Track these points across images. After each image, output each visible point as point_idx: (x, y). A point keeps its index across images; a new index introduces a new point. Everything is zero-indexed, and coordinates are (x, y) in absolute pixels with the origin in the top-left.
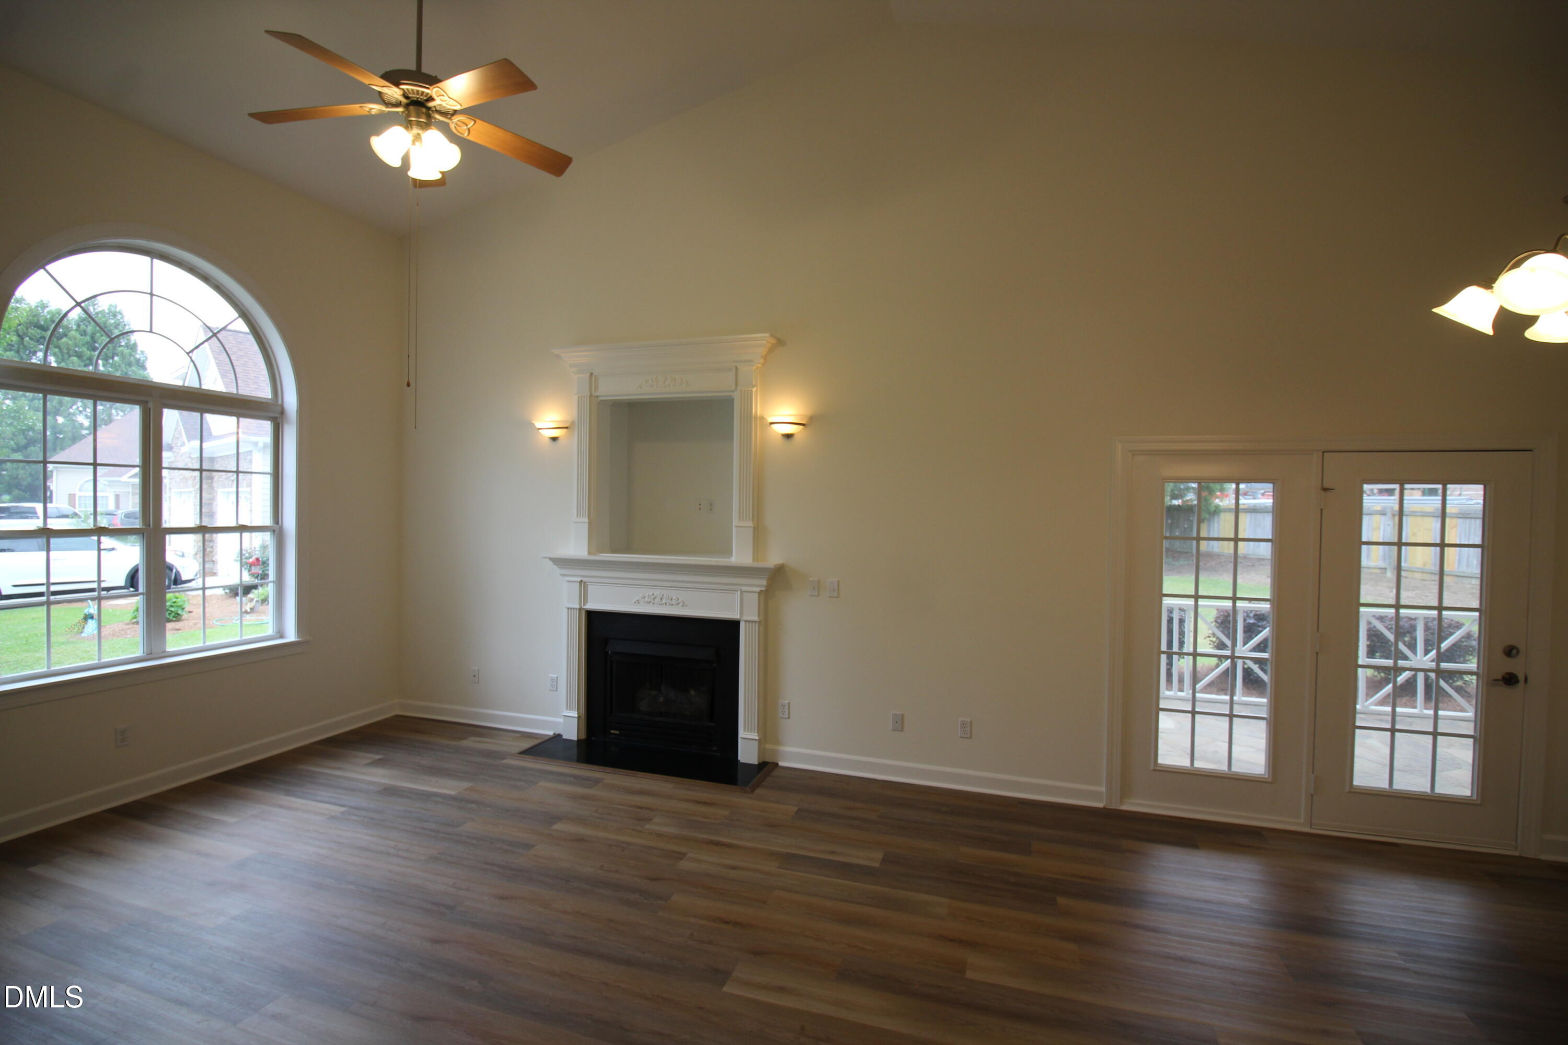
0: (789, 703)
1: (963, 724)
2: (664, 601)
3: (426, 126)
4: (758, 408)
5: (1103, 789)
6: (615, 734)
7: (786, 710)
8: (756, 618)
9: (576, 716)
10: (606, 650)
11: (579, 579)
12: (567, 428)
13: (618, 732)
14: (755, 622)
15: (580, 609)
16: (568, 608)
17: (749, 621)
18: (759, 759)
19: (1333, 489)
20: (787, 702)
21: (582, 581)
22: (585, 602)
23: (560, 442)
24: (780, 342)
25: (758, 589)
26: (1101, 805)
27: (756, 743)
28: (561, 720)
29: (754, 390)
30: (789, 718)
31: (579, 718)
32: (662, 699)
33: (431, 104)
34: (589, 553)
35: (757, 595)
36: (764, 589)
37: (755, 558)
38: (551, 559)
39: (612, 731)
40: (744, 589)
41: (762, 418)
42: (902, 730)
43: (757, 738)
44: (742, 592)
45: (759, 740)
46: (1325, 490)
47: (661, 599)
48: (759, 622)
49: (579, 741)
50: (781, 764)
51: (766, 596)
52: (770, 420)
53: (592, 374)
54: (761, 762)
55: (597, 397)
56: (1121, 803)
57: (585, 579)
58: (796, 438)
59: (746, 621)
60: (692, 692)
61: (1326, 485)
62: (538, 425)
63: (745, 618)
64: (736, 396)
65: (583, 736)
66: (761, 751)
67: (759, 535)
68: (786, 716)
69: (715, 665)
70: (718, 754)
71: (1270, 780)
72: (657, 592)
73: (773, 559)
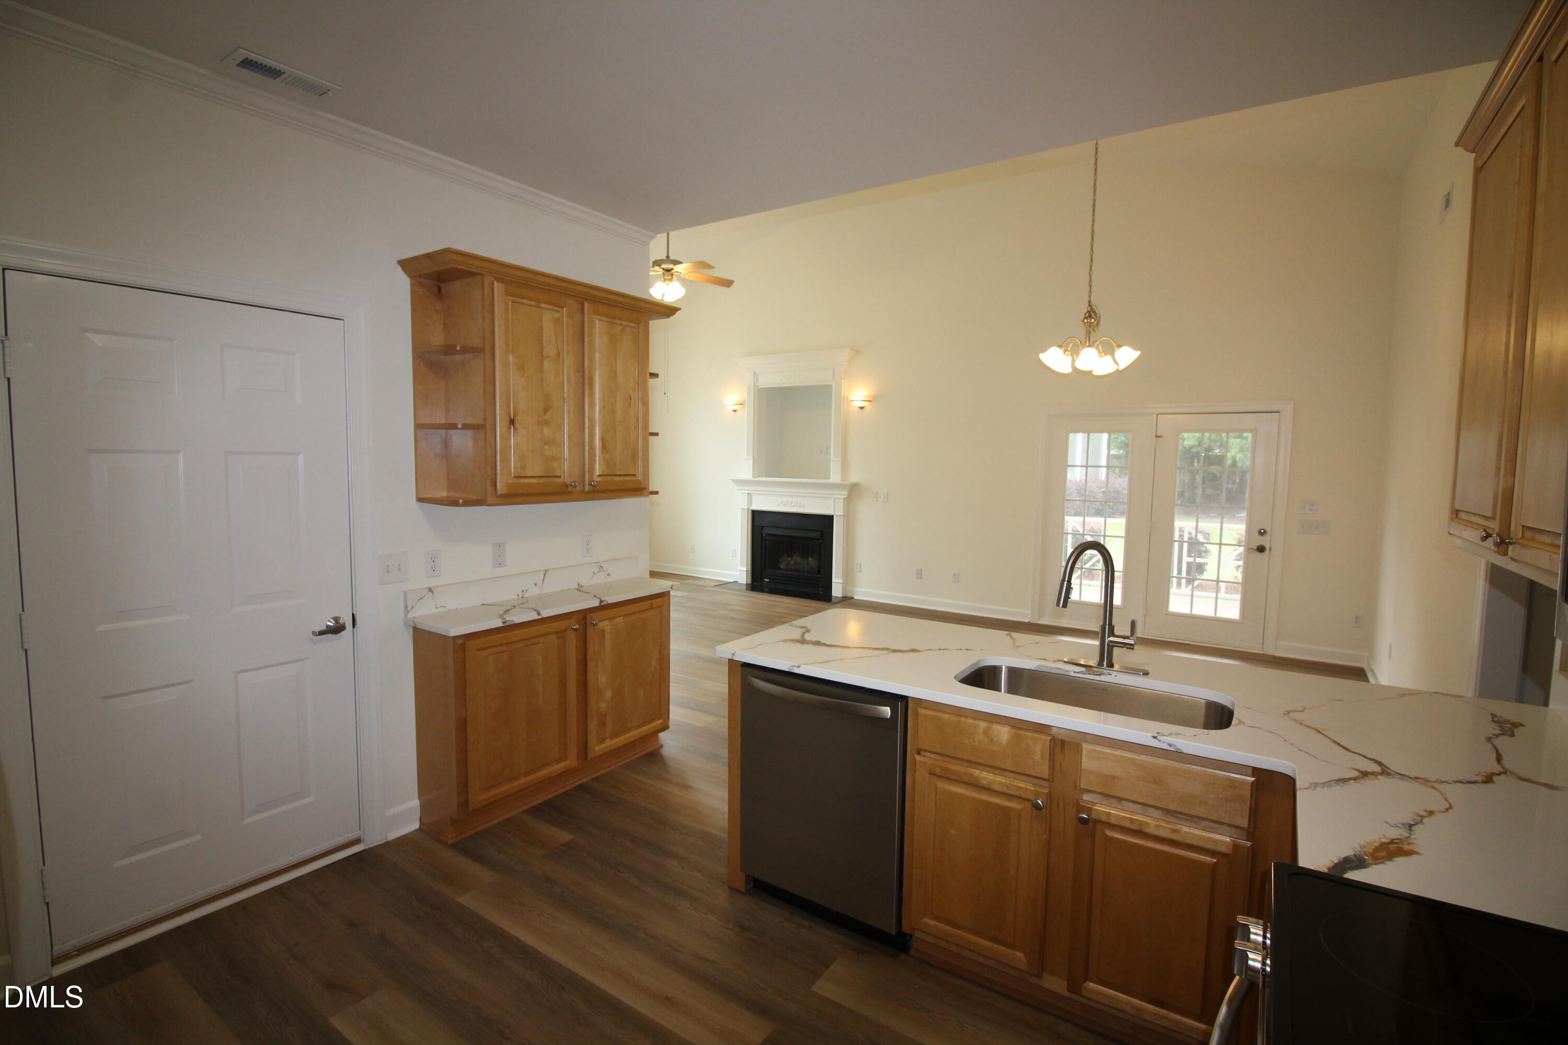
0: (860, 564)
1: (954, 575)
2: (793, 504)
3: (671, 280)
4: (844, 392)
5: (1029, 612)
6: (767, 582)
7: (859, 567)
8: (842, 514)
9: (746, 569)
10: (763, 532)
11: (747, 492)
12: (741, 404)
13: (768, 580)
14: (841, 516)
15: (748, 509)
16: (742, 509)
17: (838, 515)
18: (843, 593)
19: (1162, 437)
20: (859, 562)
21: (748, 493)
22: (751, 505)
23: (737, 412)
24: (856, 352)
25: (843, 497)
26: (1027, 620)
27: (841, 585)
28: (738, 573)
29: (843, 381)
30: (860, 571)
31: (747, 571)
32: (792, 562)
33: (673, 271)
34: (753, 477)
35: (842, 500)
36: (846, 497)
37: (843, 478)
38: (732, 480)
39: (765, 580)
40: (836, 497)
41: (847, 398)
42: (921, 578)
43: (841, 582)
44: (835, 499)
45: (843, 583)
46: (1158, 437)
47: (792, 503)
48: (844, 516)
49: (747, 584)
50: (855, 598)
51: (848, 501)
52: (851, 399)
53: (755, 373)
54: (844, 595)
55: (758, 386)
56: (1039, 620)
57: (751, 492)
58: (866, 408)
59: (836, 515)
60: (810, 559)
61: (1158, 434)
62: (725, 402)
63: (836, 513)
64: (833, 384)
65: (750, 582)
66: (844, 589)
67: (845, 465)
68: (859, 570)
69: (821, 541)
70: (821, 593)
71: (1122, 607)
72: (790, 499)
73: (854, 478)
